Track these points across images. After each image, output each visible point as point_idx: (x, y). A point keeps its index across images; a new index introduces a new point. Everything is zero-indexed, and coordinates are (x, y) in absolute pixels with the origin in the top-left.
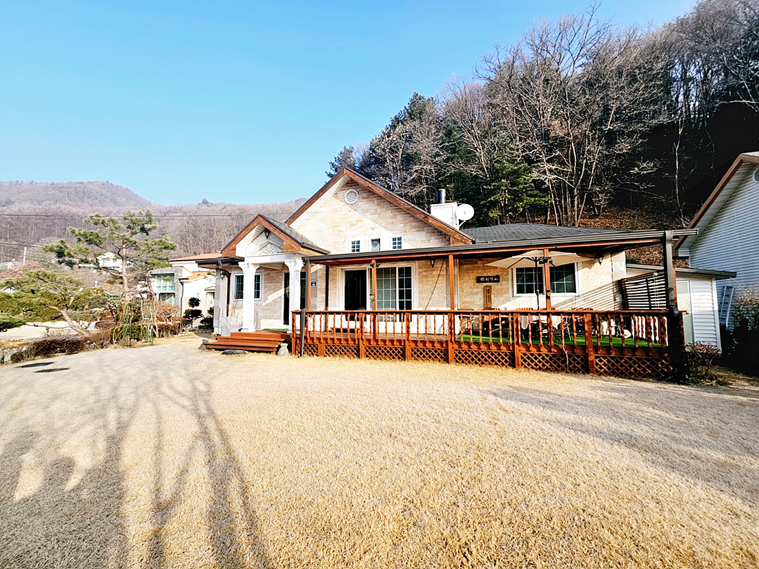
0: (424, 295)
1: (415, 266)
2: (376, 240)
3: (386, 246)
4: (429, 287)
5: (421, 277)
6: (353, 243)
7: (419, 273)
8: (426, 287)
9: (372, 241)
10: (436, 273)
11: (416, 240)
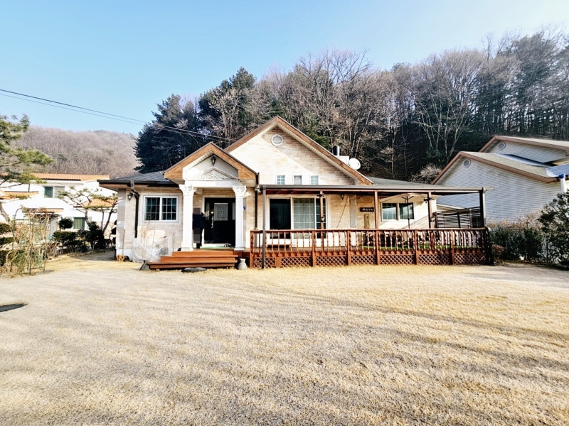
0: (335, 219)
1: (328, 198)
2: (298, 176)
3: (306, 182)
4: (338, 213)
5: (333, 206)
6: (278, 177)
7: (331, 204)
8: (336, 213)
9: (295, 177)
10: (343, 204)
11: (328, 180)
